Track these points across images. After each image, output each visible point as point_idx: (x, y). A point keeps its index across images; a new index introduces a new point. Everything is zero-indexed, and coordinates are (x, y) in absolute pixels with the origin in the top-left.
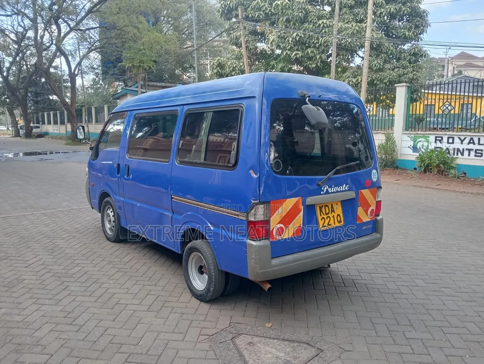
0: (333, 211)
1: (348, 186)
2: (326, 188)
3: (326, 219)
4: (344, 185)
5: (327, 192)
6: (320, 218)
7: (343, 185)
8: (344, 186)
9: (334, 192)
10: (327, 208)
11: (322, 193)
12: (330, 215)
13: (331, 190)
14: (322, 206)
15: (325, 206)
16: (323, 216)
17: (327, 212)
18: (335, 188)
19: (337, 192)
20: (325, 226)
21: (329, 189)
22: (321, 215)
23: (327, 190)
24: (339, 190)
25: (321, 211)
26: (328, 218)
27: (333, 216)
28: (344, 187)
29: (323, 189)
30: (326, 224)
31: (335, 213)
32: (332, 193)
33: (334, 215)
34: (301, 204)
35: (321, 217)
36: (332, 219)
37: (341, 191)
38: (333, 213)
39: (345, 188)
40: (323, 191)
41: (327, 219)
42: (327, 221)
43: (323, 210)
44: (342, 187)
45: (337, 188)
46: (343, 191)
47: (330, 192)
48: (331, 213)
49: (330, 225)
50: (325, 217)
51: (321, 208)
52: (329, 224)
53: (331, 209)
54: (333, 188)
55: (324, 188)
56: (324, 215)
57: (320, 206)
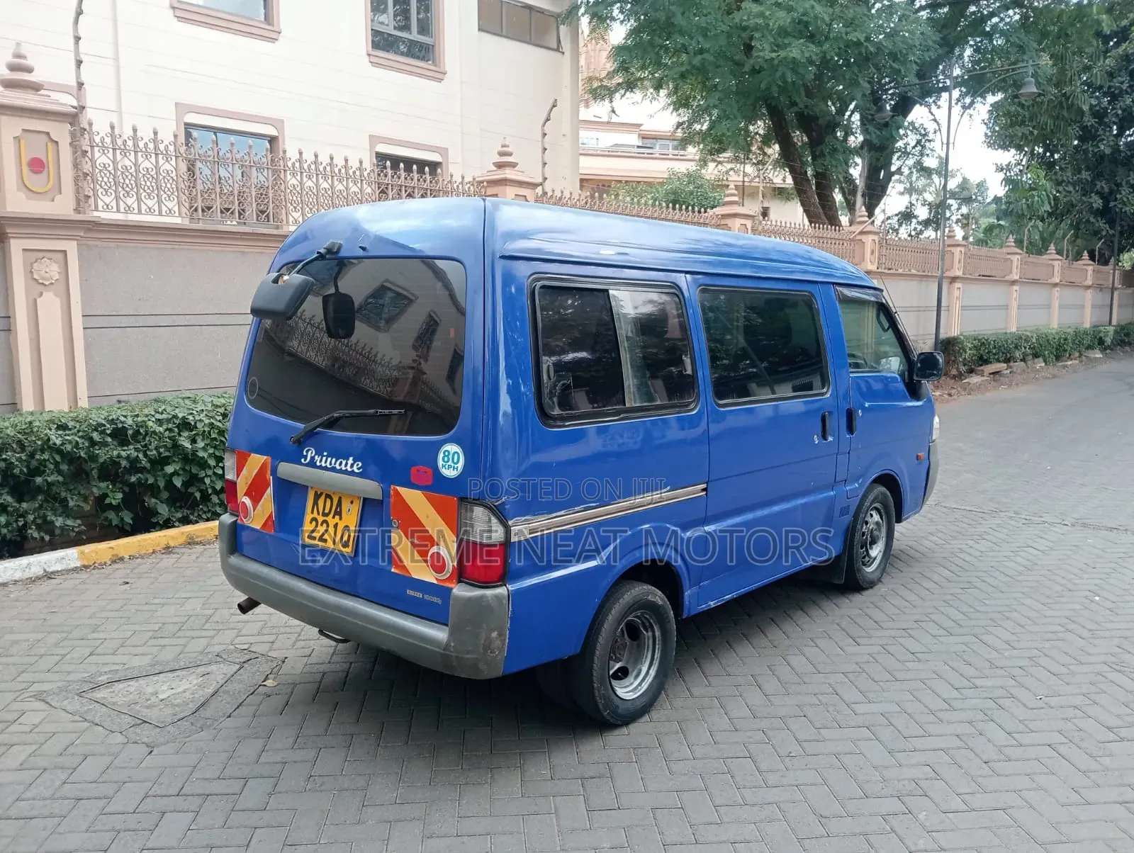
0: (338, 513)
1: (360, 464)
2: (310, 452)
3: (320, 523)
4: (351, 458)
5: (312, 464)
6: (308, 517)
7: (348, 459)
8: (351, 461)
9: (326, 468)
10: (329, 502)
11: (303, 460)
12: (329, 519)
13: (321, 461)
14: (321, 494)
15: (328, 496)
16: (315, 515)
17: (327, 511)
18: (329, 459)
19: (333, 469)
20: (314, 538)
21: (316, 457)
22: (312, 512)
23: (313, 458)
24: (338, 467)
25: (315, 503)
26: (325, 525)
27: (336, 526)
28: (349, 464)
29: (305, 453)
30: (317, 535)
31: (341, 519)
32: (321, 467)
33: (337, 524)
34: (269, 472)
35: (313, 516)
36: (331, 530)
37: (340, 471)
38: (337, 517)
39: (352, 466)
40: (306, 457)
41: (322, 525)
42: (322, 529)
43: (321, 502)
44: (344, 462)
45: (334, 460)
46: (346, 472)
47: (318, 464)
48: (334, 517)
49: (325, 541)
50: (320, 519)
51: (317, 497)
52: (321, 539)
53: (336, 508)
54: (324, 458)
55: (307, 452)
56: (318, 514)
57: (316, 492)
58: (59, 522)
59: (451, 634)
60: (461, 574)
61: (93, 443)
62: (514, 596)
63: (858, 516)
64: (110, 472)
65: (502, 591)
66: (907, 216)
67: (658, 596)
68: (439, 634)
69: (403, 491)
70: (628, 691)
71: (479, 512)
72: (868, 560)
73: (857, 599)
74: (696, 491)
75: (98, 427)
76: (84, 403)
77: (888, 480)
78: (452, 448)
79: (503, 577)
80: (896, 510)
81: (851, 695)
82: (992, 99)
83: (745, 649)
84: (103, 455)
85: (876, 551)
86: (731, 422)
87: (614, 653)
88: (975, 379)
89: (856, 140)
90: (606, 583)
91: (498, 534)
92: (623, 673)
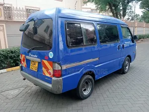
0: (35, 64)
6: (31, 65)
11: (29, 55)
13: (32, 55)
15: (33, 61)
25: (32, 63)
27: (35, 66)
28: (36, 56)
34: (25, 57)
42: (33, 67)
52: (33, 69)
58: (3, 65)
59: (52, 86)
60: (54, 75)
61: (8, 53)
62: (63, 79)
63: (124, 62)
64: (11, 58)
65: (61, 78)
66: (128, 19)
67: (91, 77)
68: (50, 86)
69: (44, 60)
70: (86, 93)
71: (56, 64)
72: (126, 69)
73: (124, 75)
74: (97, 59)
75: (8, 51)
76: (7, 48)
77: (129, 56)
78: (51, 53)
79: (61, 76)
80: (130, 61)
81: (125, 93)
82: (141, 2)
83: (106, 84)
84: (9, 55)
85: (127, 67)
86: (103, 47)
87: (83, 87)
88: (139, 41)
89: (121, 8)
90: (81, 75)
91: (60, 68)
92: (85, 90)
